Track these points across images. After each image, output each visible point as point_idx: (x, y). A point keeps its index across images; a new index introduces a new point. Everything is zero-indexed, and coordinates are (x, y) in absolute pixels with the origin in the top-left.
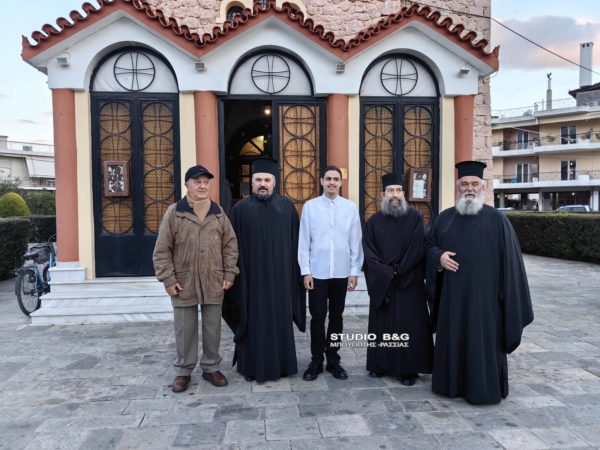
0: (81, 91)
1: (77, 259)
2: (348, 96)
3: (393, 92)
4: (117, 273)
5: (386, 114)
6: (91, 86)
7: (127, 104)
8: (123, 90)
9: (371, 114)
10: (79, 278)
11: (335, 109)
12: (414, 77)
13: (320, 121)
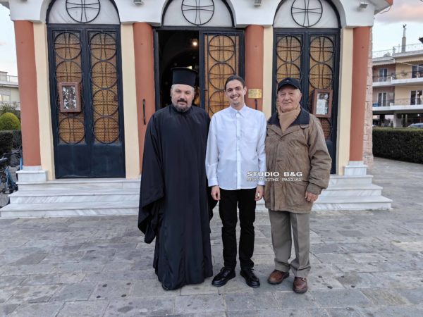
0: (39, 23)
1: (39, 164)
2: (263, 27)
3: (301, 23)
4: (73, 175)
5: (295, 43)
6: (47, 20)
7: (78, 34)
8: (73, 22)
9: (283, 43)
10: (42, 179)
11: (252, 38)
12: (320, 11)
13: (240, 49)
